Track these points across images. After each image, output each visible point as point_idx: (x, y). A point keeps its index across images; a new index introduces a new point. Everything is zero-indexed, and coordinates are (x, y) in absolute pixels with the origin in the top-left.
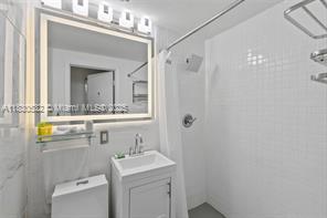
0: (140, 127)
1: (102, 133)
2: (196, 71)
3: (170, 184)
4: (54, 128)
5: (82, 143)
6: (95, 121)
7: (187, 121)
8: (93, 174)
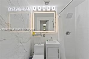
0: (52, 34)
1: (44, 35)
2: (71, 18)
3: (58, 49)
4: (35, 33)
5: (40, 36)
6: (42, 32)
7: (68, 33)
8: (42, 43)
